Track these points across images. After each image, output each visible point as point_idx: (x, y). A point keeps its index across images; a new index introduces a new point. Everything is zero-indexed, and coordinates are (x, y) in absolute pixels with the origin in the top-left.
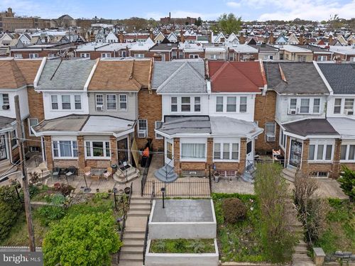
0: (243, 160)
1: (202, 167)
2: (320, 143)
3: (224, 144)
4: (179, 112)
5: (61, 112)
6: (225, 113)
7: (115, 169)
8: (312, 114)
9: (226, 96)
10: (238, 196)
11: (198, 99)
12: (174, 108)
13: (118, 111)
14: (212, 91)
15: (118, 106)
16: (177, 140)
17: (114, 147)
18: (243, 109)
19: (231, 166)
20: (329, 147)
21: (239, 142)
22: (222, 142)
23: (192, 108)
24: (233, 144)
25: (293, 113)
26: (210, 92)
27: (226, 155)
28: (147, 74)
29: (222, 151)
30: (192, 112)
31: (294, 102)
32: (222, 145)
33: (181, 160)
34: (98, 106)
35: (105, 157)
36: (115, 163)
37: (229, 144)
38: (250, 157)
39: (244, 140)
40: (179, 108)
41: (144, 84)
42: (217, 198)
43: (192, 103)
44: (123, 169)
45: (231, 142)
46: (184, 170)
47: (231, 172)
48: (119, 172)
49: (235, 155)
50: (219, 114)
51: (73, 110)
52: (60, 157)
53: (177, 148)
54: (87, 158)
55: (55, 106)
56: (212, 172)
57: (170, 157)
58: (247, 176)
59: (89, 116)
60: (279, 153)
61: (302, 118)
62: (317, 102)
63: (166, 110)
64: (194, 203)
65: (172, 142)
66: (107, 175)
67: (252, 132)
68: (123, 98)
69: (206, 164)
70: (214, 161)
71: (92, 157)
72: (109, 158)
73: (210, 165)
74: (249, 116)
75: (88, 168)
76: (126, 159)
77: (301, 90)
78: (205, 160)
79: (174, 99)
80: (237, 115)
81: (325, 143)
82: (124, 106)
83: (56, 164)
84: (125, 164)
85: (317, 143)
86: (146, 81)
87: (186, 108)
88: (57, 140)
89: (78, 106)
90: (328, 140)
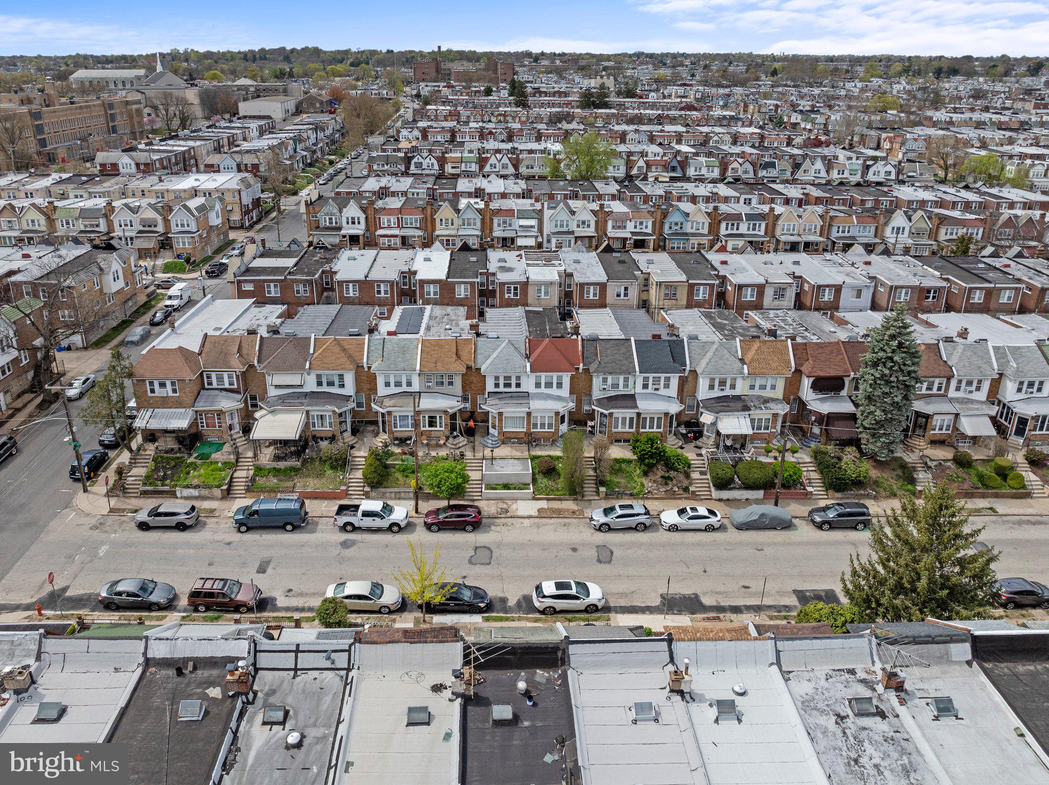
0: (557, 430)
1: (522, 435)
2: (624, 416)
3: (541, 417)
4: (501, 389)
5: (393, 390)
6: (543, 390)
7: (447, 438)
8: (622, 390)
9: (544, 377)
10: (550, 456)
11: (518, 378)
12: (497, 385)
13: (446, 388)
14: (531, 371)
15: (446, 383)
16: (500, 414)
17: (445, 420)
18: (560, 385)
19: (546, 434)
20: (631, 419)
21: (553, 415)
22: (539, 415)
23: (513, 385)
24: (549, 417)
25: (604, 389)
26: (529, 373)
27: (543, 426)
28: (470, 353)
29: (539, 422)
30: (513, 389)
31: (605, 380)
32: (539, 418)
33: (504, 430)
34: (428, 384)
35: (438, 428)
36: (447, 433)
37: (545, 417)
38: (564, 428)
39: (557, 413)
40: (502, 385)
41: (469, 363)
42: (533, 458)
43: (513, 382)
44: (455, 437)
45: (547, 415)
46: (506, 439)
47: (546, 439)
48: (451, 440)
49: (550, 426)
50: (538, 390)
51: (405, 388)
52: (399, 429)
53: (500, 420)
54: (423, 429)
55: (387, 384)
56: (530, 440)
57: (494, 427)
58: (560, 443)
59: (420, 393)
60: (593, 423)
61: (613, 394)
62: (626, 380)
63: (490, 387)
64: (516, 462)
65: (497, 416)
66: (442, 442)
67: (566, 406)
68: (451, 377)
69: (526, 433)
70: (532, 430)
71: (427, 428)
72: (443, 429)
73: (529, 434)
74: (565, 392)
75: (424, 437)
76: (455, 429)
77: (611, 371)
78: (525, 430)
79: (497, 378)
80: (554, 391)
81: (628, 417)
82: (451, 383)
83: (396, 435)
84: (455, 433)
85: (620, 416)
86: (470, 360)
87: (508, 385)
88: (397, 414)
89: (409, 384)
90: (629, 413)
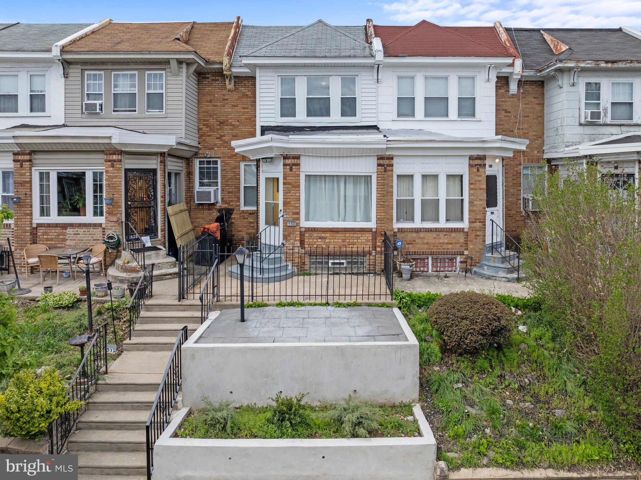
3: (424, 177)
4: (300, 118)
6: (420, 121)
13: (142, 116)
14: (387, 52)
15: (141, 101)
19: (444, 239)
21: (464, 171)
22: (417, 170)
23: (335, 106)
24: (449, 176)
27: (430, 208)
28: (223, 42)
29: (418, 197)
30: (336, 117)
31: (592, 91)
32: (418, 180)
33: (306, 223)
37: (436, 177)
40: (301, 107)
41: (213, 58)
45: (442, 170)
47: (444, 260)
48: (125, 257)
50: (406, 123)
51: (24, 116)
54: (38, 219)
58: (490, 266)
59: (63, 127)
63: (268, 111)
69: (374, 234)
70: (396, 226)
71: (54, 218)
77: (609, 58)
79: (288, 86)
82: (156, 102)
86: (219, 53)
87: (319, 107)
89: (38, 102)
